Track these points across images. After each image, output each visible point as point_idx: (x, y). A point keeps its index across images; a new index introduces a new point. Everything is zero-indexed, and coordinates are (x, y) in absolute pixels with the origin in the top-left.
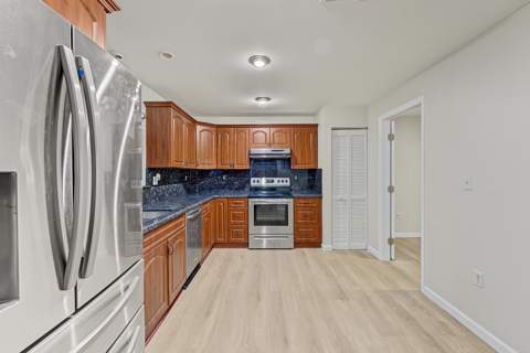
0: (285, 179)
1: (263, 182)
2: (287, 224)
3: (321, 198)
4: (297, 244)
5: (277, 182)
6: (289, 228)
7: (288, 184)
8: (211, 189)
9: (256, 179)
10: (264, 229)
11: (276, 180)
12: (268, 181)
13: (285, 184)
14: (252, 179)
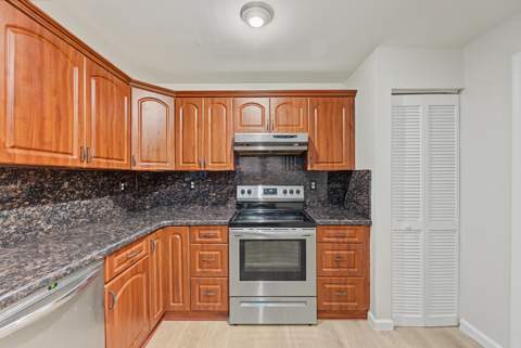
0: (295, 188)
1: (259, 193)
2: (303, 278)
3: (369, 225)
4: (323, 314)
5: (283, 194)
6: (309, 286)
7: (301, 196)
8: (170, 204)
9: (246, 188)
10: (261, 287)
11: (280, 189)
12: (266, 192)
13: (295, 196)
14: (239, 188)
